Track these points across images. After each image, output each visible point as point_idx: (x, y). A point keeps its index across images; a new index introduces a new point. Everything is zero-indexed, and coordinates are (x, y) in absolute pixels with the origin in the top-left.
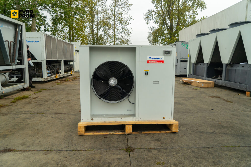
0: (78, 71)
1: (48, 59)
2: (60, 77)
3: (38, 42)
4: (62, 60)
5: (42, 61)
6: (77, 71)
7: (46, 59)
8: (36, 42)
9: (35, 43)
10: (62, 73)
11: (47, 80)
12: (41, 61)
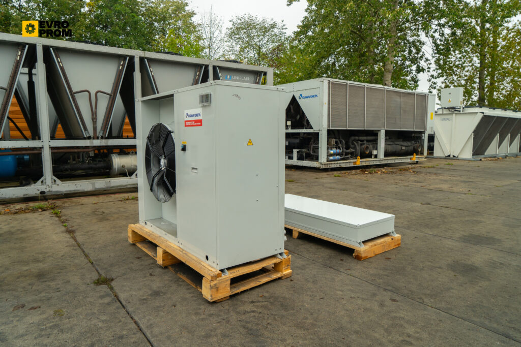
0: (451, 156)
1: (332, 127)
2: (371, 164)
3: (316, 96)
4: (380, 130)
5: (319, 130)
6: (449, 156)
7: (329, 126)
8: (313, 96)
9: (313, 98)
10: (378, 156)
11: (328, 167)
12: (318, 132)
